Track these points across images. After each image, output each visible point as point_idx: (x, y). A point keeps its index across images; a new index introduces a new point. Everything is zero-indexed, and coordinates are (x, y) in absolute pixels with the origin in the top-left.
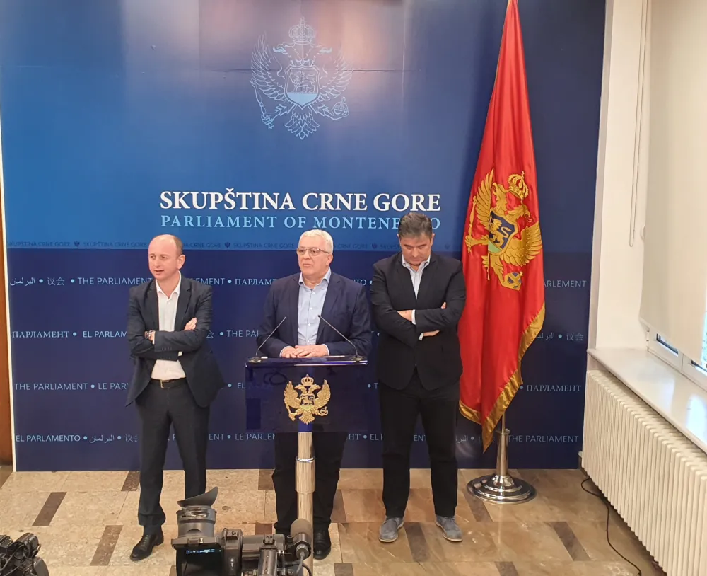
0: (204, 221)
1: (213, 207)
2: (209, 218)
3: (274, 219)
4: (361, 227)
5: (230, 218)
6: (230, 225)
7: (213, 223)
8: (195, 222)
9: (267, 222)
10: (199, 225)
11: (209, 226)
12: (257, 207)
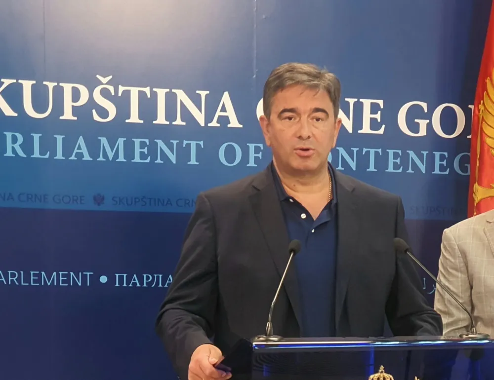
0: (48, 145)
1: (68, 115)
2: (59, 138)
3: (198, 146)
4: (372, 168)
5: (104, 141)
6: (105, 155)
7: (67, 151)
8: (27, 146)
9: (183, 153)
10: (37, 154)
11: (59, 156)
12: (161, 119)
